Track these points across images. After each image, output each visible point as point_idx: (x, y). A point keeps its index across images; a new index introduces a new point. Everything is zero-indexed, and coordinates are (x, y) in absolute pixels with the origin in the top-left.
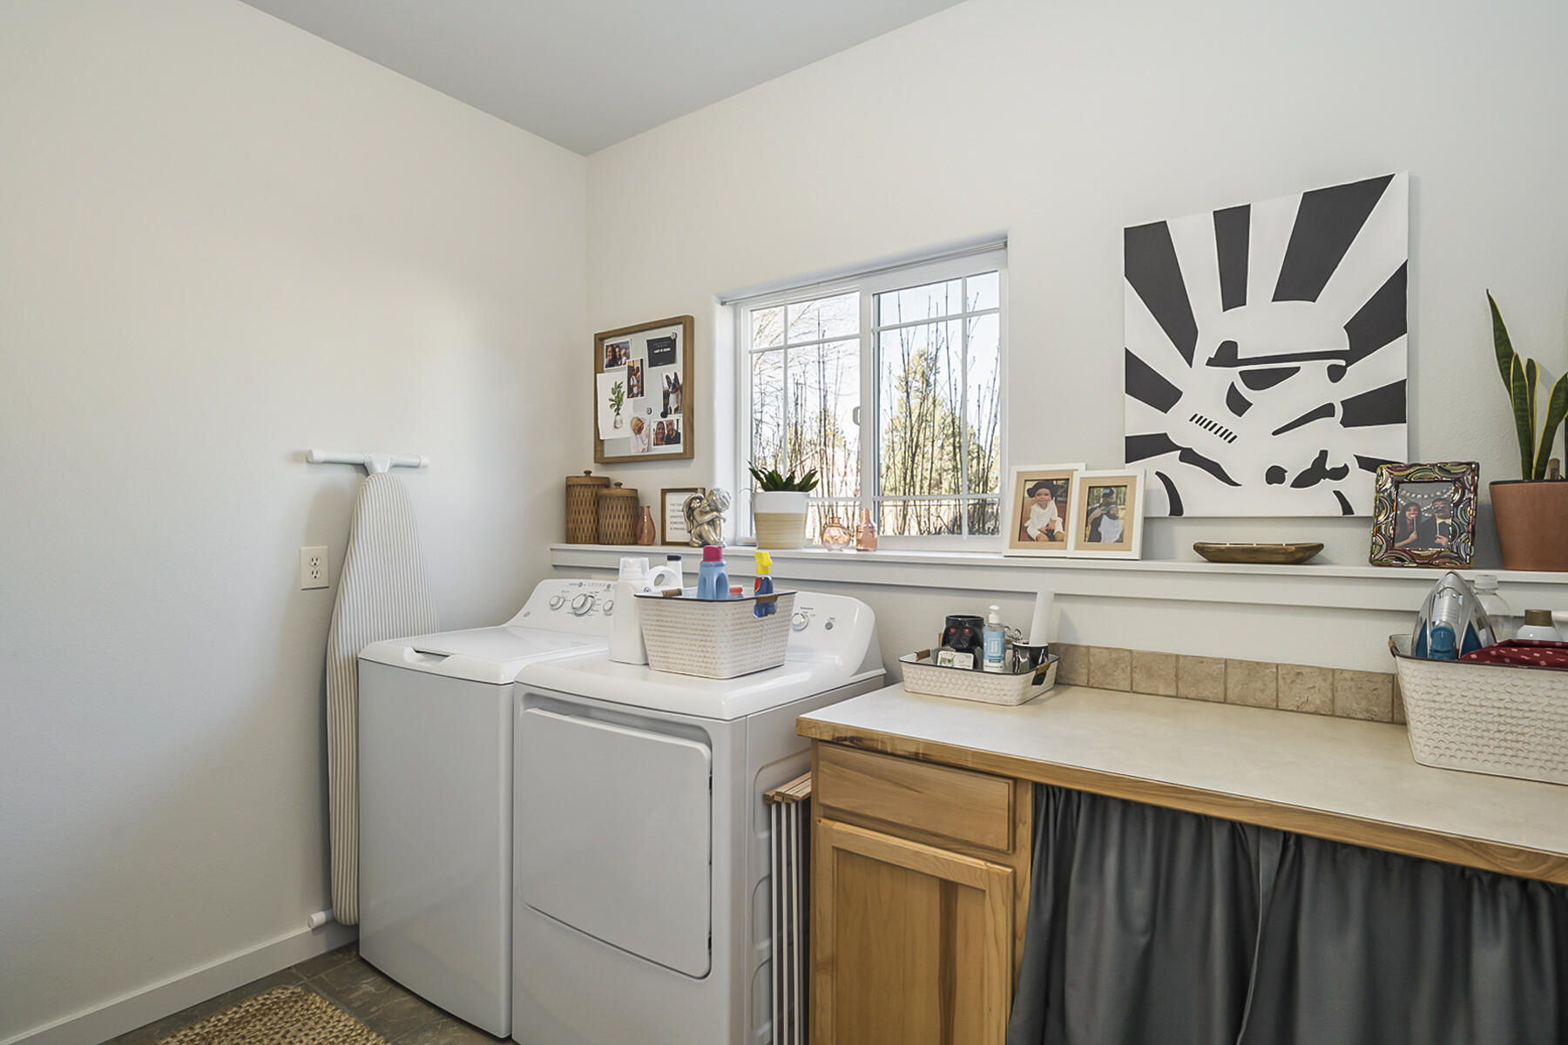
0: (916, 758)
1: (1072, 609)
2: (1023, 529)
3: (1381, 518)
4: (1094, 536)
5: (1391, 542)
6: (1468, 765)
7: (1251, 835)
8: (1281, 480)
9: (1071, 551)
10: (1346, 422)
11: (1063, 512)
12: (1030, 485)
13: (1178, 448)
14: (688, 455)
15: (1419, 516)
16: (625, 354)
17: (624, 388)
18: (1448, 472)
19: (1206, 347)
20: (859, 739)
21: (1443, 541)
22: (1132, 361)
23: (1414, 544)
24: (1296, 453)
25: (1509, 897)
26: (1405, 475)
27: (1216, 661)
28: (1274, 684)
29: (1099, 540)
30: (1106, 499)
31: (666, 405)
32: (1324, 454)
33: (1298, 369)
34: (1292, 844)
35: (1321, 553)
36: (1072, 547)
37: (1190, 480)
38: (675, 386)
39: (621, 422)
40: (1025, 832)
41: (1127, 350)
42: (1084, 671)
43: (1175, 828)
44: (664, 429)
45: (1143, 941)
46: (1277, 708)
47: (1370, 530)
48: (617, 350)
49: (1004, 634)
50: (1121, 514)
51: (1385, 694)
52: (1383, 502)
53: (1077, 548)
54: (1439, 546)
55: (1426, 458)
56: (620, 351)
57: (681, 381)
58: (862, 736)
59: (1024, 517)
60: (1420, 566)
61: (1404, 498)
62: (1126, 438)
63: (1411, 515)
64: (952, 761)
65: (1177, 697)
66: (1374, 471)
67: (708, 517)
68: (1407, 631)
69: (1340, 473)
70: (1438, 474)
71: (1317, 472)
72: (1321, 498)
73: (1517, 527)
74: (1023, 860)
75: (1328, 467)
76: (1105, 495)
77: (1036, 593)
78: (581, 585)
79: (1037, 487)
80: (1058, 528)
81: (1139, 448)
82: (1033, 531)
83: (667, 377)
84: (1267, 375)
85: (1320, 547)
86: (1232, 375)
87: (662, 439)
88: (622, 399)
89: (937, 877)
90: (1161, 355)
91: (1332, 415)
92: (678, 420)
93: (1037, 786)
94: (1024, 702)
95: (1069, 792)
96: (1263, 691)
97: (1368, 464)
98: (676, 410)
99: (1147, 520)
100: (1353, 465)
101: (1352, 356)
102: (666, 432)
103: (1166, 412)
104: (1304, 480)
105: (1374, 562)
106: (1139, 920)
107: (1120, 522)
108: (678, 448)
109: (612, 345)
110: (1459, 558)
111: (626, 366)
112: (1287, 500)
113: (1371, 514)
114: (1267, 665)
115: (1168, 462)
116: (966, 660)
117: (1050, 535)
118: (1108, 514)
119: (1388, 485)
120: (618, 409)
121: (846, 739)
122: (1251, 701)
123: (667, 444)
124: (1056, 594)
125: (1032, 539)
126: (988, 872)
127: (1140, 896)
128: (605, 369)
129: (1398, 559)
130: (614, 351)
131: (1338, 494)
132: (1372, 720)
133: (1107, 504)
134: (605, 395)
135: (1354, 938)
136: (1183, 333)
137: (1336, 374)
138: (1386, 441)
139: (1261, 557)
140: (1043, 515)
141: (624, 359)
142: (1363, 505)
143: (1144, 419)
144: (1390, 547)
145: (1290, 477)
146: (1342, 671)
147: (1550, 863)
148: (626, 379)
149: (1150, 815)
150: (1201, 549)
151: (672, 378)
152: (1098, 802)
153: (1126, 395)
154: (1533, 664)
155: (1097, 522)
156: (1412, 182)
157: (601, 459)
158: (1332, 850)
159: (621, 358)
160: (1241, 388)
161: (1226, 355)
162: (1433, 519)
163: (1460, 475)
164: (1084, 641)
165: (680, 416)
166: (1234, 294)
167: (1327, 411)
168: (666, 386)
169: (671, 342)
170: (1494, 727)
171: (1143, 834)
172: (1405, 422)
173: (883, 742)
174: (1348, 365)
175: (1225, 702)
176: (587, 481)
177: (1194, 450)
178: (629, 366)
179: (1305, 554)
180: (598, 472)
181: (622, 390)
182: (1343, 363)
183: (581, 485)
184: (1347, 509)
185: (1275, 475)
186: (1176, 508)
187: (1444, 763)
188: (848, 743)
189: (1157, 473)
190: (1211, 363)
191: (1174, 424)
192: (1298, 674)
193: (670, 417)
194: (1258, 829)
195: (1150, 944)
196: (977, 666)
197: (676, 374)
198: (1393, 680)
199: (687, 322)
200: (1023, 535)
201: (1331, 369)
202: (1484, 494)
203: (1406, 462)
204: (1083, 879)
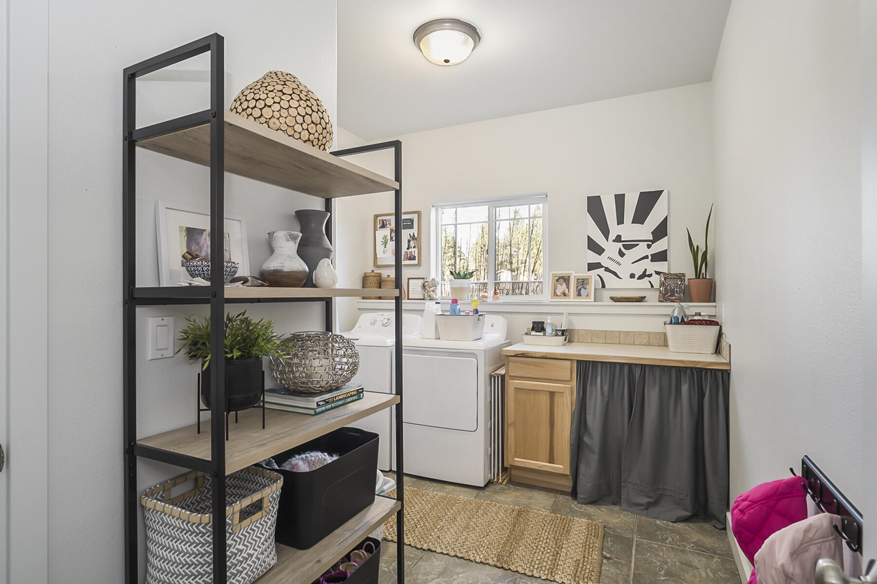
0: (542, 358)
1: (572, 318)
2: (555, 292)
3: (661, 289)
4: (579, 295)
5: (664, 295)
6: (681, 351)
7: (633, 366)
8: (634, 278)
9: (572, 299)
10: (652, 261)
11: (568, 287)
12: (557, 278)
13: (603, 267)
14: (419, 264)
15: (671, 288)
16: (389, 224)
17: (389, 237)
18: (678, 276)
19: (612, 236)
20: (524, 354)
21: (676, 295)
22: (590, 239)
23: (670, 296)
24: (638, 270)
25: (689, 371)
26: (667, 276)
27: (617, 331)
28: (633, 338)
29: (581, 296)
30: (582, 283)
31: (409, 245)
32: (646, 270)
33: (638, 245)
34: (643, 367)
35: (645, 299)
36: (572, 298)
37: (608, 277)
38: (413, 238)
39: (387, 251)
40: (575, 375)
41: (588, 236)
42: (577, 337)
43: (615, 367)
44: (408, 254)
45: (607, 399)
46: (634, 344)
47: (658, 293)
48: (385, 222)
49: (552, 326)
50: (587, 287)
51: (662, 338)
52: (662, 284)
53: (574, 298)
54: (676, 296)
55: (672, 272)
56: (386, 222)
57: (416, 236)
58: (525, 353)
59: (555, 289)
60: (671, 302)
61: (667, 283)
62: (588, 264)
63: (669, 288)
64: (555, 357)
65: (605, 343)
66: (659, 275)
67: (432, 289)
68: (668, 320)
69: (650, 276)
70: (675, 277)
71: (644, 275)
72: (645, 283)
73: (694, 291)
74: (574, 383)
75: (647, 274)
76: (582, 282)
77: (563, 313)
78: (382, 315)
79: (559, 279)
80: (567, 292)
81: (592, 267)
82: (558, 294)
83: (410, 234)
84: (630, 246)
85: (645, 297)
86: (620, 245)
87: (407, 258)
88: (387, 242)
89: (548, 391)
90: (598, 238)
91: (648, 258)
92: (414, 251)
93: (578, 361)
94: (563, 345)
95: (587, 361)
96: (630, 339)
97: (658, 273)
98: (414, 247)
99: (595, 289)
100: (654, 273)
101: (653, 241)
102: (409, 256)
103: (600, 255)
104: (640, 278)
105: (659, 301)
106: (606, 394)
107: (587, 290)
108: (416, 262)
109: (382, 220)
110: (680, 300)
111: (389, 228)
112: (636, 283)
113: (659, 287)
114: (631, 332)
115: (601, 271)
116: (542, 334)
117: (564, 294)
118: (583, 288)
119: (663, 279)
120: (385, 245)
121: (519, 354)
122: (627, 343)
123: (409, 260)
124: (569, 313)
125: (558, 296)
126: (565, 387)
127: (606, 388)
128: (378, 229)
129: (665, 300)
130: (383, 222)
131: (650, 282)
132: (659, 346)
133: (583, 284)
134: (379, 240)
135: (657, 388)
136: (606, 232)
137: (649, 246)
138: (662, 266)
139: (630, 300)
140: (562, 288)
141: (388, 226)
142: (657, 285)
143: (594, 258)
144: (664, 297)
145: (636, 277)
146: (651, 332)
147: (696, 363)
148: (390, 234)
149: (608, 365)
150: (612, 298)
151: (412, 235)
152: (595, 363)
153: (588, 250)
154: (696, 324)
155: (580, 290)
156: (669, 192)
157: (376, 266)
158: (652, 367)
159: (386, 225)
160: (623, 249)
161: (618, 239)
162: (674, 289)
163: (681, 277)
164: (577, 328)
165: (416, 250)
166: (620, 221)
167: (646, 257)
168: (409, 237)
169: (412, 221)
170: (687, 340)
171: (607, 369)
172: (667, 261)
173: (532, 354)
174: (652, 244)
175: (619, 344)
176: (373, 274)
177: (609, 268)
178: (391, 229)
179: (641, 299)
180: (377, 271)
181: (387, 238)
182: (651, 243)
183: (372, 276)
184: (652, 286)
185: (632, 276)
186: (603, 286)
187: (677, 351)
188: (520, 356)
189: (598, 275)
190: (614, 241)
191: (602, 259)
192: (640, 334)
193: (410, 250)
194: (636, 364)
195: (608, 400)
196: (544, 335)
197: (413, 233)
198: (665, 334)
199: (419, 213)
200: (555, 295)
201: (648, 245)
202: (686, 282)
203: (667, 272)
204: (591, 386)
